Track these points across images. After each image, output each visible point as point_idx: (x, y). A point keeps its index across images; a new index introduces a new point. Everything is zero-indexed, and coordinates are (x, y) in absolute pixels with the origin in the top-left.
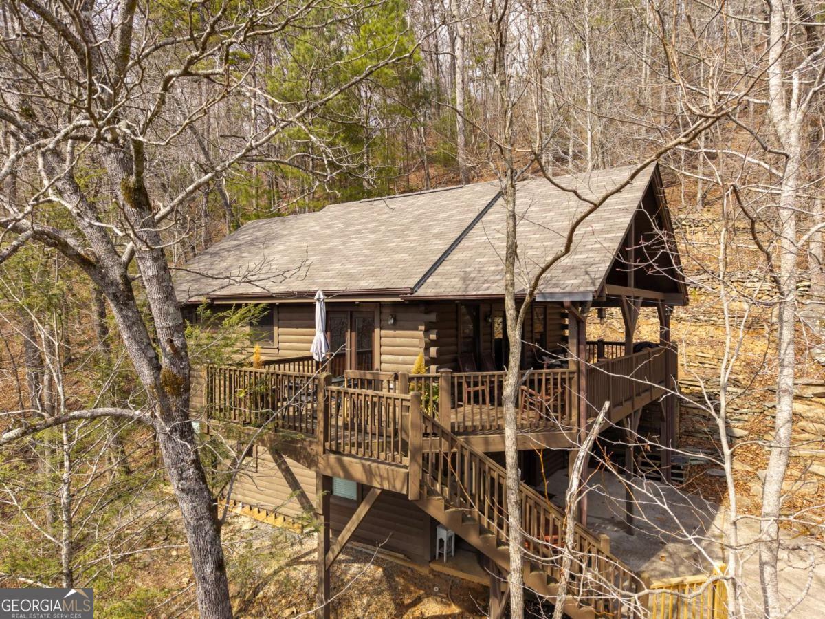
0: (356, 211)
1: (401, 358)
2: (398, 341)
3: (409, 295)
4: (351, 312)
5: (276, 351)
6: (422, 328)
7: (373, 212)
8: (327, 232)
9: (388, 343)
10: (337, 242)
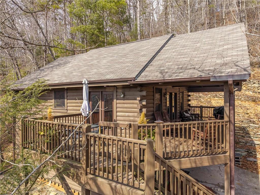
0: (103, 51)
1: (127, 114)
2: (126, 105)
3: (133, 81)
4: (102, 92)
5: (66, 111)
6: (139, 99)
7: (111, 50)
8: (90, 58)
9: (120, 106)
10: (95, 62)
